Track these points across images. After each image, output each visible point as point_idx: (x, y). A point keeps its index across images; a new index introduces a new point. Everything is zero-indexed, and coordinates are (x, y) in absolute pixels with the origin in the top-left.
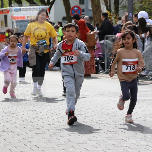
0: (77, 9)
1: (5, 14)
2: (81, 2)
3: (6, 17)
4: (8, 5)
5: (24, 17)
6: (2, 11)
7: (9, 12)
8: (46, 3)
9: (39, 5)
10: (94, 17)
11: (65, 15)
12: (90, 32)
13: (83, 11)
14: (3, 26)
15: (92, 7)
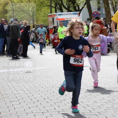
0: (96, 13)
1: (53, 17)
2: (99, 9)
3: (53, 19)
4: (54, 12)
5: (64, 19)
6: (51, 15)
7: (55, 16)
8: (77, 10)
9: (73, 12)
10: (107, 18)
11: (89, 17)
12: (104, 27)
13: (100, 14)
14: (52, 24)
15: (105, 12)
